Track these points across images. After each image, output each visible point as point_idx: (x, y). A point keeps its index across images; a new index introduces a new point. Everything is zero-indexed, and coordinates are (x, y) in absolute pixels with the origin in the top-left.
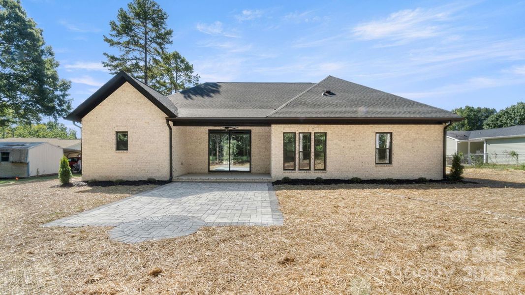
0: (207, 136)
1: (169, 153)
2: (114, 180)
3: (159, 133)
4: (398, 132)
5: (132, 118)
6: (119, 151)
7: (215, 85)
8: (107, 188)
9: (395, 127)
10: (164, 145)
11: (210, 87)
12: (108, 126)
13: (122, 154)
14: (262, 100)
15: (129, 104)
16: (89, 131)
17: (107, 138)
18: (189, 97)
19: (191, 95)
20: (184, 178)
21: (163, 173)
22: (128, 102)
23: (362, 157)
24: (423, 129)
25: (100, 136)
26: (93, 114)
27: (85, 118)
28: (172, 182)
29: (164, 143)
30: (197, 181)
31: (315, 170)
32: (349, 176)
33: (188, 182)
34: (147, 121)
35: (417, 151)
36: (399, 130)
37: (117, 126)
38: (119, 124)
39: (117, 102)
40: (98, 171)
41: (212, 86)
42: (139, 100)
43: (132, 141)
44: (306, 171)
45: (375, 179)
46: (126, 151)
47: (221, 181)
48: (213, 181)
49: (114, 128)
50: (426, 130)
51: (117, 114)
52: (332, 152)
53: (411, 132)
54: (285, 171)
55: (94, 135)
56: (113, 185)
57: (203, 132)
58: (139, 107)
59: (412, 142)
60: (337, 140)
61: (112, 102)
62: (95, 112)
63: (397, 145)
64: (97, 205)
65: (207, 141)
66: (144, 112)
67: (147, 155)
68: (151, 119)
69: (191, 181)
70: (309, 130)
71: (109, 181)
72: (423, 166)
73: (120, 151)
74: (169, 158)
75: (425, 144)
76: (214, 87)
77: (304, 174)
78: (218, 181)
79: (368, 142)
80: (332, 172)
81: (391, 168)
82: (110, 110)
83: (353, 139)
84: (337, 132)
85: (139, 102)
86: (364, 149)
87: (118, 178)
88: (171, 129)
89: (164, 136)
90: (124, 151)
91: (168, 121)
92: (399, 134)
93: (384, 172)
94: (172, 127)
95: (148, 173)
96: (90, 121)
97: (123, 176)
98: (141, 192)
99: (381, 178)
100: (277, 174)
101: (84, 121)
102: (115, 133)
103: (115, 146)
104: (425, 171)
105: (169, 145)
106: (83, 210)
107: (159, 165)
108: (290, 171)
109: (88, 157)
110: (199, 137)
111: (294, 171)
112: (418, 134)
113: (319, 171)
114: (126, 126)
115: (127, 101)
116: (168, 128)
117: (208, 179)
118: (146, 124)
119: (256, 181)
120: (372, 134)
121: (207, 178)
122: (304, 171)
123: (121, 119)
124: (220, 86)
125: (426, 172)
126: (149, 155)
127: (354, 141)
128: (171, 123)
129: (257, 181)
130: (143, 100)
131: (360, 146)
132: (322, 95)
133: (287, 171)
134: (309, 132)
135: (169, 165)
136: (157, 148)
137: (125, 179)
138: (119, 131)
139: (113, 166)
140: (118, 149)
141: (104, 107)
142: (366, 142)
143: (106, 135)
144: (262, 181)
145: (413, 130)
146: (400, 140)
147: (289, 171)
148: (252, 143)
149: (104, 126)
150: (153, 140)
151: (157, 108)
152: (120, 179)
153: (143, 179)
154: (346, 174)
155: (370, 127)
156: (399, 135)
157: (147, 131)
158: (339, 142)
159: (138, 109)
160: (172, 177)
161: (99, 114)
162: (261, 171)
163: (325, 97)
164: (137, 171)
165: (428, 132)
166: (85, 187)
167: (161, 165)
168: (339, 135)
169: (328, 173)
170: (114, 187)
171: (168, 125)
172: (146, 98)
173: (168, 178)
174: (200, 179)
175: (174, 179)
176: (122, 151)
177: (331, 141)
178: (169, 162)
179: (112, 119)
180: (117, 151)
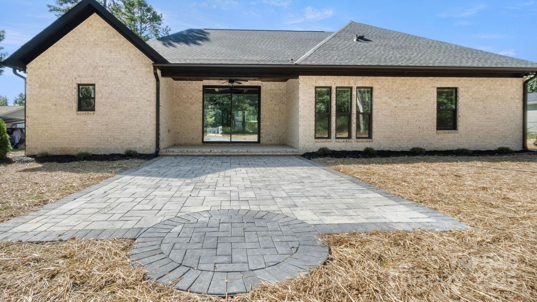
0: (201, 94)
1: (154, 115)
2: (75, 153)
3: (141, 86)
4: (466, 87)
5: (101, 64)
6: (82, 112)
7: (201, 32)
8: (67, 165)
9: (462, 81)
10: (148, 103)
11: (196, 35)
12: (67, 76)
13: (86, 116)
14: (269, 49)
15: (97, 44)
16: (37, 83)
17: (65, 93)
18: (170, 44)
19: (172, 42)
20: (177, 151)
21: (147, 143)
22: (97, 42)
23: (419, 121)
24: (498, 83)
25: (53, 90)
26: (44, 58)
27: (32, 66)
28: (159, 156)
29: (148, 101)
30: (194, 154)
31: (357, 138)
32: (402, 146)
33: (182, 155)
34: (124, 69)
35: (490, 112)
36: (467, 85)
37: (79, 76)
38: (82, 74)
39: (79, 42)
40: (49, 141)
41: (198, 33)
42: (113, 40)
43: (101, 98)
44: (345, 140)
45: (436, 149)
46: (92, 112)
47: (229, 154)
48: (217, 154)
49: (75, 78)
50: (501, 85)
51: (78, 59)
52: (380, 114)
53: (482, 87)
54: (317, 140)
55: (44, 88)
56: (76, 160)
57: (196, 89)
58: (112, 49)
59: (483, 101)
60: (387, 98)
61: (73, 42)
62: (47, 56)
63: (465, 105)
64: (67, 192)
65: (201, 101)
66: (119, 57)
67: (123, 117)
68: (129, 66)
69: (187, 154)
70: (349, 84)
71: (67, 155)
72: (498, 132)
73: (84, 112)
74: (154, 122)
75: (500, 103)
76: (200, 34)
77: (343, 144)
78: (224, 153)
79: (427, 101)
80: (379, 141)
81: (456, 135)
82: (70, 54)
83: (407, 96)
84: (386, 87)
85: (111, 42)
86: (421, 110)
87: (79, 151)
88: (158, 80)
89: (147, 91)
90: (90, 112)
91: (155, 69)
92: (466, 89)
93: (447, 140)
94: (160, 78)
95: (122, 144)
96: (39, 68)
97: (87, 148)
98: (125, 169)
99: (444, 149)
100: (307, 144)
101: (31, 68)
102: (76, 86)
103: (75, 105)
104: (500, 139)
105: (155, 103)
106: (45, 202)
107: (140, 132)
108: (324, 140)
109: (35, 121)
110: (190, 96)
111: (329, 140)
112: (490, 90)
113: (363, 140)
114: (92, 76)
115: (95, 40)
116: (154, 79)
117: (211, 152)
118: (123, 74)
119: (277, 154)
120: (432, 89)
121: (209, 150)
122: (343, 140)
123: (85, 66)
124: (208, 33)
125: (501, 141)
126: (125, 118)
127: (409, 98)
128: (159, 72)
129: (279, 154)
130: (118, 40)
131: (417, 105)
132: (355, 40)
133: (320, 140)
134: (350, 86)
135: (155, 131)
136: (138, 108)
137: (90, 152)
138: (82, 83)
139: (72, 134)
140: (80, 108)
141: (61, 49)
142: (424, 101)
143: (62, 88)
144: (286, 154)
145: (484, 85)
146: (468, 98)
147: (322, 140)
148: (261, 104)
149: (60, 76)
150: (131, 96)
151: (138, 51)
152: (84, 151)
153: (117, 152)
154: (399, 144)
155: (429, 81)
156: (468, 92)
157: (123, 84)
158: (389, 100)
159: (111, 52)
160: (159, 149)
161: (53, 59)
162: (274, 142)
163: (359, 43)
164: (107, 141)
165: (504, 87)
166: (32, 163)
167: (143, 132)
168: (389, 91)
169: (374, 141)
170: (77, 163)
171: (156, 74)
172: (122, 36)
173: (153, 150)
174: (199, 152)
175: (162, 151)
176: (87, 112)
177: (379, 98)
178: (155, 127)
179: (73, 66)
180: (79, 112)
